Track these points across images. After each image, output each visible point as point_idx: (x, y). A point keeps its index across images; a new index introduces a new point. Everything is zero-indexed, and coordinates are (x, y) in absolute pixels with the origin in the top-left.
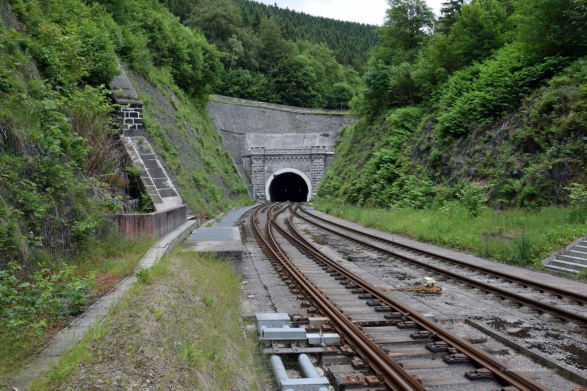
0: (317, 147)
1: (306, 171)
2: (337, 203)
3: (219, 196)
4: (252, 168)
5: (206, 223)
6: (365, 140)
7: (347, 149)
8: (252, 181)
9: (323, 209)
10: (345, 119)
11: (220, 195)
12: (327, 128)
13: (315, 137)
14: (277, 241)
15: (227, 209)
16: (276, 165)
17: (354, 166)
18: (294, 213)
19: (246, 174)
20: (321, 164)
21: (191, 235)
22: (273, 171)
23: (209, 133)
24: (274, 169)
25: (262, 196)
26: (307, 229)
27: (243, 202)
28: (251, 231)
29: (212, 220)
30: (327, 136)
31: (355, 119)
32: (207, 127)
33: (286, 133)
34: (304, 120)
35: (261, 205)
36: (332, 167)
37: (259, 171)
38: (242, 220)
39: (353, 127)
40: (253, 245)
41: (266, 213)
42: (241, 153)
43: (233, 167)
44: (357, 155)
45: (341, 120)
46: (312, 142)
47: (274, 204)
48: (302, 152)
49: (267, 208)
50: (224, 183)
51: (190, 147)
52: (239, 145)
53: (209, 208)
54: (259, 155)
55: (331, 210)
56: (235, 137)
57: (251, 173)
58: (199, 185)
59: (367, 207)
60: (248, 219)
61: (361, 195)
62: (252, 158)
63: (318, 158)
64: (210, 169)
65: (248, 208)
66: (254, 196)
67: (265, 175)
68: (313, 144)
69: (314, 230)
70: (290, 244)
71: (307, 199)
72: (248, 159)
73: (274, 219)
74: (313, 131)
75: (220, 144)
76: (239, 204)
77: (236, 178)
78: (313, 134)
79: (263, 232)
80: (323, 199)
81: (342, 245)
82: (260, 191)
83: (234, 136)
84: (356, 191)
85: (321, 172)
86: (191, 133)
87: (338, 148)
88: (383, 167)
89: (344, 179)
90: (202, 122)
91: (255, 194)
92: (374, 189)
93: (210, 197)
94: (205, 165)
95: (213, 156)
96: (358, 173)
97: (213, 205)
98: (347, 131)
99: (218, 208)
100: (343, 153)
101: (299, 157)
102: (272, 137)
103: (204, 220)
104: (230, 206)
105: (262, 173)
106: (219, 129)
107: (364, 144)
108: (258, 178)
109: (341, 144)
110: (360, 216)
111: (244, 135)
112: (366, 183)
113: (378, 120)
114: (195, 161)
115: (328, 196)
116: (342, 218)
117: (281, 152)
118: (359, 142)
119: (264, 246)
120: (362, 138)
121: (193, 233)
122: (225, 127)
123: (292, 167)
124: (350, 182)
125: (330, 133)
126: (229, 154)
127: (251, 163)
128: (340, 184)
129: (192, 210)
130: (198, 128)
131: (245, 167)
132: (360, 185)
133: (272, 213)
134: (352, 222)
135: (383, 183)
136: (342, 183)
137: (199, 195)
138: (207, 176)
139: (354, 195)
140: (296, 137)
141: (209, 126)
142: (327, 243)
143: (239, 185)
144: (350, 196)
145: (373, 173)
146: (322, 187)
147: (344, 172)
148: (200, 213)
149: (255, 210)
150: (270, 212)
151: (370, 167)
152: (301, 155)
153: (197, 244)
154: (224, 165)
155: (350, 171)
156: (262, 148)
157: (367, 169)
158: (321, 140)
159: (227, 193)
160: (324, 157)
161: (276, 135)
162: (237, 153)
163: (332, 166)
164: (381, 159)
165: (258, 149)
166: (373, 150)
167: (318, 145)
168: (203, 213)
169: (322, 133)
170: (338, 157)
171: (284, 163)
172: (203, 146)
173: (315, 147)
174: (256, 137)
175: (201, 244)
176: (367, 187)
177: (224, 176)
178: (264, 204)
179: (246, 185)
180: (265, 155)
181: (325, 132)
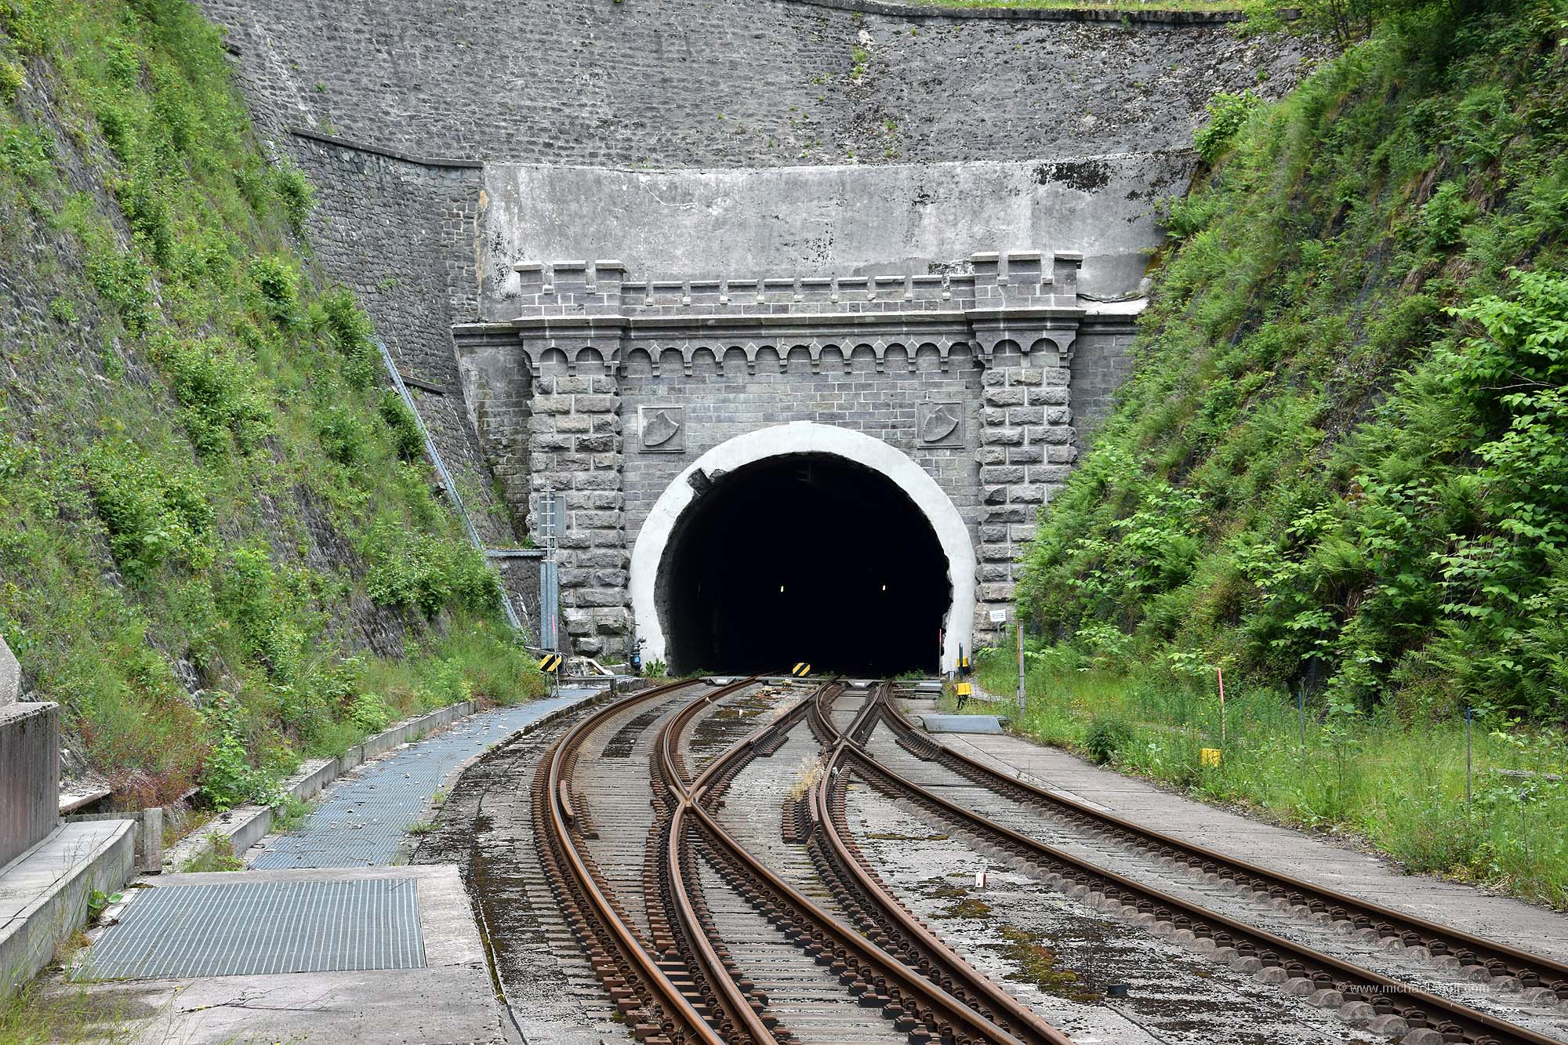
0: (1015, 262)
1: (931, 446)
2: (1170, 681)
3: (287, 636)
4: (534, 422)
5: (198, 842)
6: (1390, 206)
7: (1245, 280)
8: (533, 516)
9: (1066, 731)
10: (1227, 48)
11: (300, 623)
12: (1089, 120)
13: (1000, 190)
14: (741, 968)
15: (350, 729)
16: (710, 401)
17: (1300, 409)
18: (849, 755)
19: (490, 467)
20: (1044, 391)
21: (97, 935)
22: (690, 445)
23: (204, 152)
24: (693, 434)
25: (604, 630)
26: (956, 882)
27: (469, 676)
28: (540, 896)
29: (241, 817)
30: (1089, 177)
31: (1307, 48)
32: (192, 113)
33: (786, 160)
34: (917, 63)
35: (599, 699)
36: (1133, 417)
37: (584, 447)
38: (468, 809)
39: (1291, 109)
40: (567, 1005)
41: (640, 760)
42: (448, 308)
43: (393, 417)
44: (1322, 320)
45: (1201, 58)
46: (979, 230)
47: (699, 692)
48: (905, 303)
49: (643, 722)
50: (326, 536)
51: (63, 260)
52: (436, 247)
53: (219, 726)
54: (583, 325)
55: (1127, 735)
56: (403, 193)
57: (525, 458)
58: (135, 548)
59: (1405, 712)
60: (506, 800)
61: (1354, 625)
62: (534, 349)
63: (1026, 343)
64: (223, 432)
65: (505, 724)
66: (551, 634)
67: (631, 476)
68: (989, 240)
69: (1014, 886)
70: (842, 994)
71: (936, 651)
72: (503, 355)
73: (705, 799)
74: (987, 145)
75: (286, 243)
76: (438, 690)
77: (412, 500)
78: (990, 166)
79: (634, 901)
80: (1063, 651)
81: (1232, 1007)
82: (596, 593)
83: (398, 184)
84: (1317, 596)
85: (1047, 450)
86: (64, 153)
87: (1177, 273)
88: (1531, 410)
89: (1222, 505)
90: (145, 69)
91: (554, 618)
92: (1461, 577)
93: (219, 639)
94: (177, 398)
95: (239, 331)
96: (1334, 461)
97: (242, 697)
98: (1247, 143)
99: (282, 720)
100: (1211, 307)
101: (879, 344)
102: (679, 195)
103: (180, 814)
104: (370, 706)
105: (609, 457)
106: (277, 125)
107: (1377, 240)
108: (575, 497)
109: (1202, 238)
110: (1351, 784)
111: (472, 177)
112: (1396, 534)
113: (1494, 52)
114: (104, 368)
115: (1104, 634)
116: (1218, 800)
117: (745, 306)
118: (1339, 221)
119: (646, 1012)
120: (1362, 193)
121: (110, 914)
122: (323, 116)
123: (830, 419)
124: (1268, 523)
125: (1115, 156)
126: (363, 322)
127: (525, 384)
128: (1193, 543)
129: (88, 741)
130: (117, 111)
131: (482, 414)
132: (1347, 549)
133: (690, 760)
134: (1297, 825)
135: (1530, 531)
136: (1210, 535)
137: (140, 628)
138: (194, 480)
139: (1302, 621)
140: (862, 187)
141: (201, 100)
142: (1117, 992)
143: (439, 547)
144: (1274, 632)
145: (1446, 458)
146: (1054, 561)
147: (1226, 453)
148: (149, 763)
149: (562, 734)
150: (673, 750)
151: (1428, 412)
152: (897, 322)
153: (153, 1001)
154: (323, 399)
155: (1269, 444)
156: (604, 271)
157: (1401, 425)
158: (1049, 211)
159: (345, 610)
160: (1065, 339)
161: (710, 176)
162: (420, 309)
163: (1133, 403)
164: (1514, 346)
165: (580, 280)
166: (1449, 279)
167: (1022, 250)
168: (168, 763)
169: (1052, 160)
170: (1173, 341)
171: (771, 384)
172: (160, 256)
173: (1003, 266)
174: (557, 192)
175: (185, 1001)
176: (1401, 561)
177: (324, 487)
178: (624, 688)
179: (483, 552)
180: (625, 327)
181: (1074, 150)
